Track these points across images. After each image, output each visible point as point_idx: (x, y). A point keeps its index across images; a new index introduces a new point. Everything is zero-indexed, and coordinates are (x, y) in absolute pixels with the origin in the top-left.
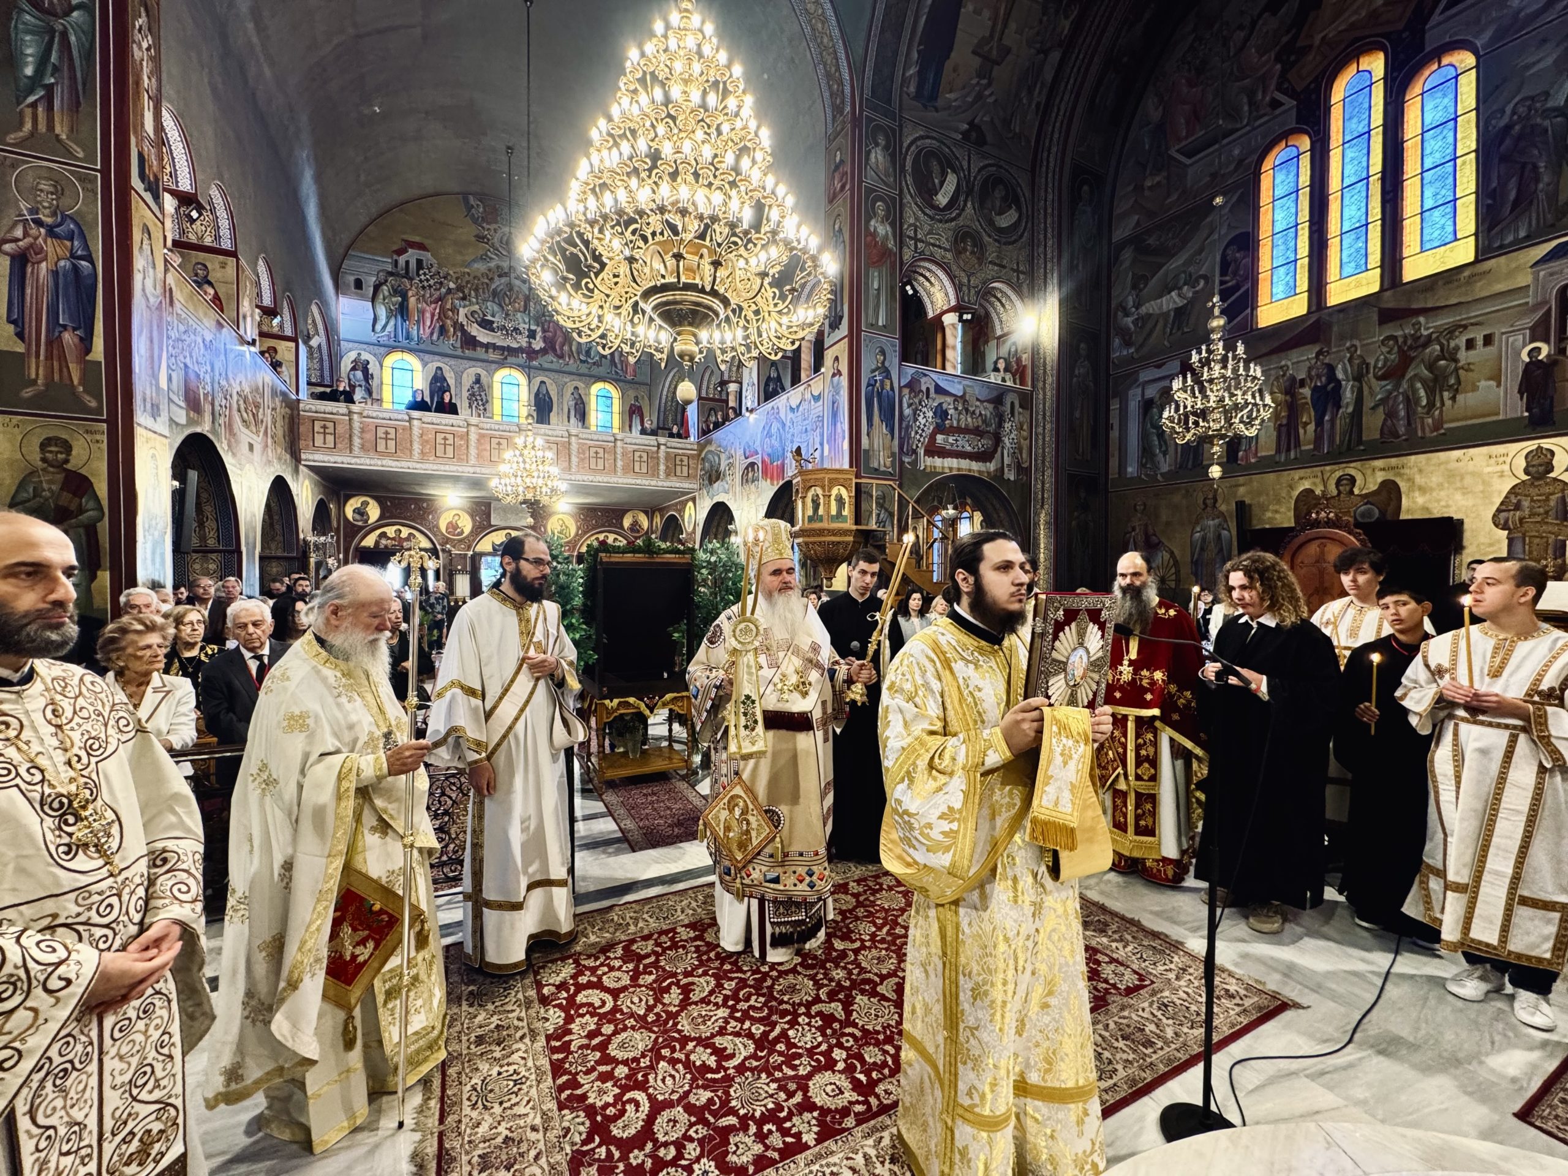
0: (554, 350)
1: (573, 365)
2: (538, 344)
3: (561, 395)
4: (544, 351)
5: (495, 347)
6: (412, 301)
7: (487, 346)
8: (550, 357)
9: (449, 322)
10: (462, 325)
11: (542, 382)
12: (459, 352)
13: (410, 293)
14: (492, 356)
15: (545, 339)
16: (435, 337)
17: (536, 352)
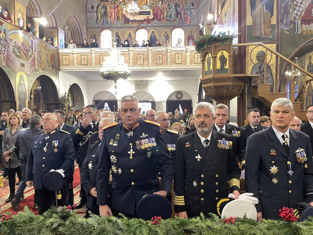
0: (157, 18)
1: (164, 23)
2: (151, 17)
3: (160, 35)
4: (153, 19)
5: (135, 21)
6: (108, 9)
7: (133, 21)
8: (156, 21)
9: (120, 15)
10: (124, 15)
11: (153, 32)
12: (123, 26)
13: (108, 7)
14: (135, 25)
15: (154, 14)
16: (115, 21)
17: (150, 20)
